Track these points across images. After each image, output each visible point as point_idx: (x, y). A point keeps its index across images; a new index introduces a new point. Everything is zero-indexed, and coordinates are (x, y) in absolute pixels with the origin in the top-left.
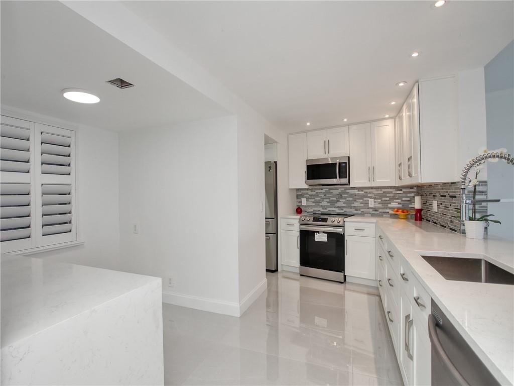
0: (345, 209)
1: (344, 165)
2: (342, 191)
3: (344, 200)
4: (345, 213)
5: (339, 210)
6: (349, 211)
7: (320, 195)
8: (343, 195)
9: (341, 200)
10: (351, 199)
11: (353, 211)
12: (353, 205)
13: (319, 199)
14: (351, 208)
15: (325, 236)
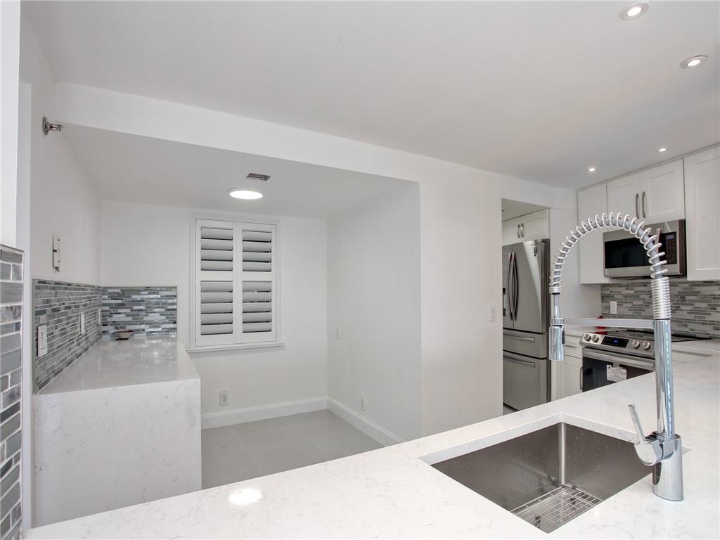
0: (691, 326)
1: (671, 237)
2: (684, 288)
3: (689, 308)
4: (691, 333)
5: (679, 325)
6: (699, 329)
7: (642, 296)
8: (688, 298)
9: (683, 307)
10: (704, 305)
11: (709, 330)
12: (708, 318)
13: (641, 303)
14: (704, 323)
15: (623, 374)
